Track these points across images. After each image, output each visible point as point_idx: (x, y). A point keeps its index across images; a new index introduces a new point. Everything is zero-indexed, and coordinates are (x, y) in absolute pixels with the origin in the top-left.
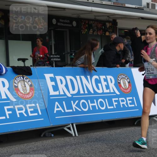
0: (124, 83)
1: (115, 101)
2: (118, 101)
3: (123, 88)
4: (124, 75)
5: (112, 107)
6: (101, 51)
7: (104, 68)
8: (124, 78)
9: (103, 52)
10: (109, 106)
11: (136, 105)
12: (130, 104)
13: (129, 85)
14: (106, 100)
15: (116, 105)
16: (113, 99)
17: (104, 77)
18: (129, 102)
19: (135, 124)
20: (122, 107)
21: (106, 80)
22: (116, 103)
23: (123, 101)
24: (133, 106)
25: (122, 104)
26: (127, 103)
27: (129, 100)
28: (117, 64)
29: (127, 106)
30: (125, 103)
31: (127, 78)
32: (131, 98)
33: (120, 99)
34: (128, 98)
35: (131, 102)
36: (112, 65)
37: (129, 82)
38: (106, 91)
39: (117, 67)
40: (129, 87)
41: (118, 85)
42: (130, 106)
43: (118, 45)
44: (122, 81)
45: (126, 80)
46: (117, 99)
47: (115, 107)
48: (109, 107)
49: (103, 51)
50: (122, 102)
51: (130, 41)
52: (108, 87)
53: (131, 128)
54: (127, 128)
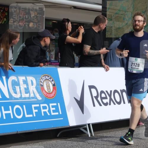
0: (48, 86)
1: (35, 108)
2: (38, 108)
3: (46, 92)
4: (48, 76)
5: (31, 116)
6: (22, 46)
7: (24, 66)
8: (48, 80)
9: (24, 47)
10: (27, 114)
11: (61, 113)
12: (54, 111)
13: (54, 88)
14: (24, 106)
15: (35, 112)
16: (33, 106)
17: (24, 78)
18: (52, 109)
19: (58, 136)
20: (43, 115)
21: (25, 82)
22: (37, 111)
23: (45, 108)
24: (57, 113)
25: (44, 112)
26: (49, 111)
27: (53, 107)
28: (41, 63)
29: (49, 114)
30: (47, 110)
31: (51, 80)
32: (55, 104)
33: (42, 105)
34: (51, 105)
35: (54, 109)
36: (35, 63)
37: (54, 85)
38: (25, 95)
39: (41, 66)
40: (53, 91)
41: (40, 88)
42: (53, 114)
43: (44, 39)
44: (45, 83)
45: (50, 83)
46: (38, 105)
47: (35, 115)
48: (27, 116)
49: (25, 45)
50: (43, 109)
51: (58, 34)
52: (27, 91)
53: (53, 141)
54: (47, 142)
